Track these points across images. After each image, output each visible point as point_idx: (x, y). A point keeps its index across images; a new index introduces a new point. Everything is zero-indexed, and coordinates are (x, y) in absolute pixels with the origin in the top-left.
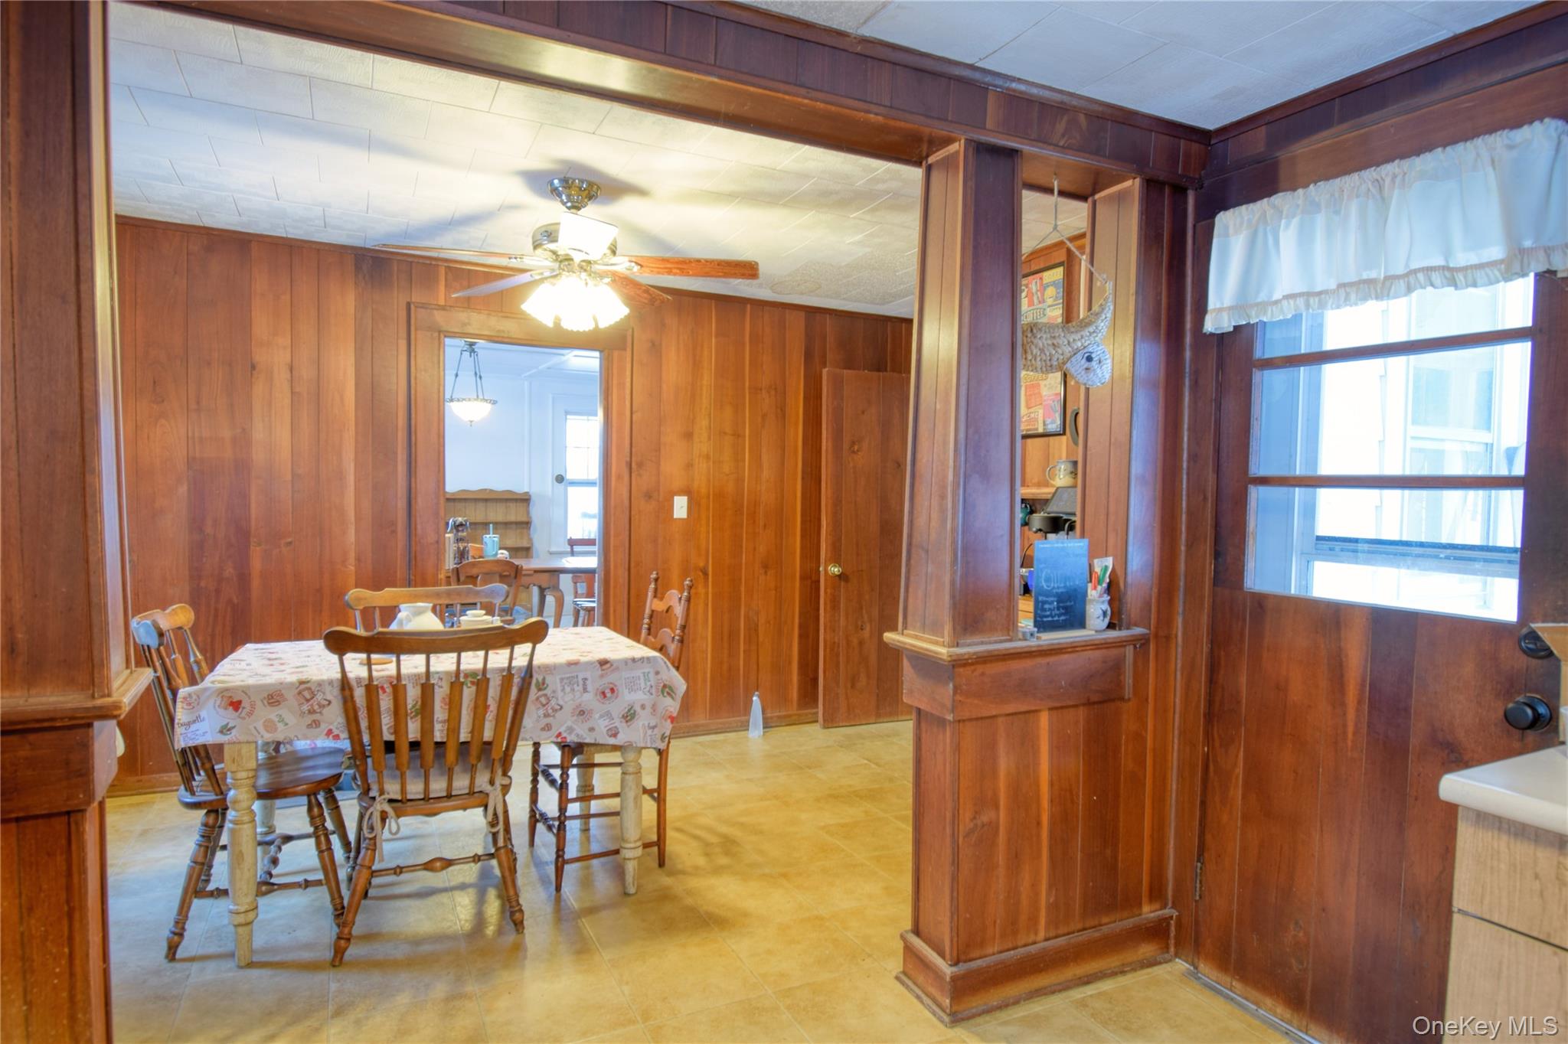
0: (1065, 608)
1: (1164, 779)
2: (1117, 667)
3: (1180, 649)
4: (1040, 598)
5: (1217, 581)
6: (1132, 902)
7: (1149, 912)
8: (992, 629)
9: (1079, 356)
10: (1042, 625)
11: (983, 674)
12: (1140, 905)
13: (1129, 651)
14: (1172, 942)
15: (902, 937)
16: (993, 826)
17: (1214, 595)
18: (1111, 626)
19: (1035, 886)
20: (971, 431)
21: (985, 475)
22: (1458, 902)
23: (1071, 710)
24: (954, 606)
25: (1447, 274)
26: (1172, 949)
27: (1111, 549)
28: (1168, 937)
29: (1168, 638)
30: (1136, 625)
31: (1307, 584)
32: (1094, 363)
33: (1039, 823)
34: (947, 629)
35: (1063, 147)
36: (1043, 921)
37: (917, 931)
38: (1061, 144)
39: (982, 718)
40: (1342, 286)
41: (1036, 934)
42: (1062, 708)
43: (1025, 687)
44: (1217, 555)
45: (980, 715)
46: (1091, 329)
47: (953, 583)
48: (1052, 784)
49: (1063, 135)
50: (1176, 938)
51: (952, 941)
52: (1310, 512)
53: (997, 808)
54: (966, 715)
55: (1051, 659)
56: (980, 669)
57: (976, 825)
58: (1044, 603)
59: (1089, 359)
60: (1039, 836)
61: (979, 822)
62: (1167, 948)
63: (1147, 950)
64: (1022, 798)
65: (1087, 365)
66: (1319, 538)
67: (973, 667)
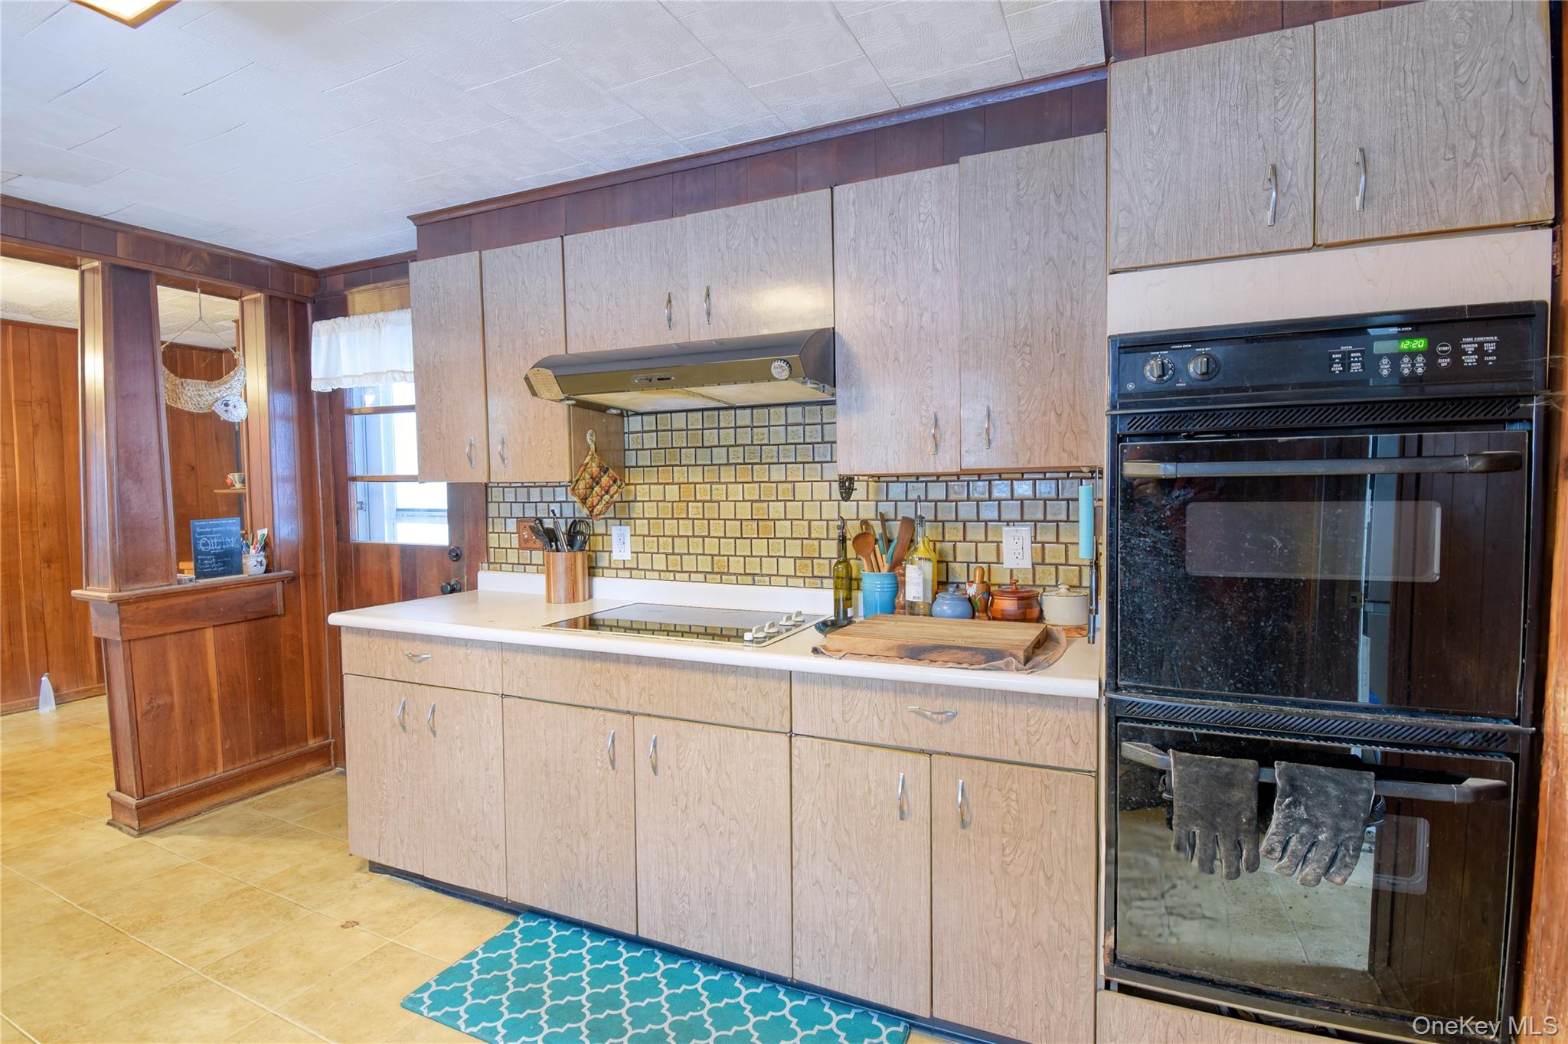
0: (224, 562)
1: (320, 663)
2: (271, 595)
3: (324, 582)
4: (199, 557)
5: (339, 539)
6: (300, 738)
7: (313, 743)
8: (153, 578)
9: (219, 402)
10: (200, 574)
11: (147, 608)
12: (306, 740)
13: (279, 586)
14: (332, 758)
15: (109, 795)
16: (170, 708)
17: (338, 546)
18: (266, 571)
19: (211, 740)
20: (122, 451)
21: (138, 480)
22: (344, 671)
23: (233, 625)
24: (114, 565)
25: (402, 374)
26: (333, 763)
27: (266, 525)
28: (330, 756)
29: (315, 576)
30: (286, 569)
31: (393, 535)
32: (230, 408)
33: (210, 700)
34: (110, 580)
35: (189, 272)
36: (220, 761)
37: (119, 789)
38: (188, 269)
39: (150, 637)
40: (365, 374)
41: (215, 769)
42: (225, 624)
43: (187, 614)
44: (338, 523)
45: (147, 635)
46: (227, 386)
47: (113, 550)
48: (219, 674)
49: (189, 265)
50: (335, 756)
51: (136, 783)
52: (392, 495)
53: (171, 693)
54: (134, 636)
55: (209, 595)
56: (144, 605)
57: (152, 707)
58: (202, 560)
59: (226, 405)
60: (211, 708)
61: (155, 705)
62: (330, 762)
63: (311, 766)
64: (194, 687)
65: (225, 408)
66: (398, 510)
67: (137, 605)
